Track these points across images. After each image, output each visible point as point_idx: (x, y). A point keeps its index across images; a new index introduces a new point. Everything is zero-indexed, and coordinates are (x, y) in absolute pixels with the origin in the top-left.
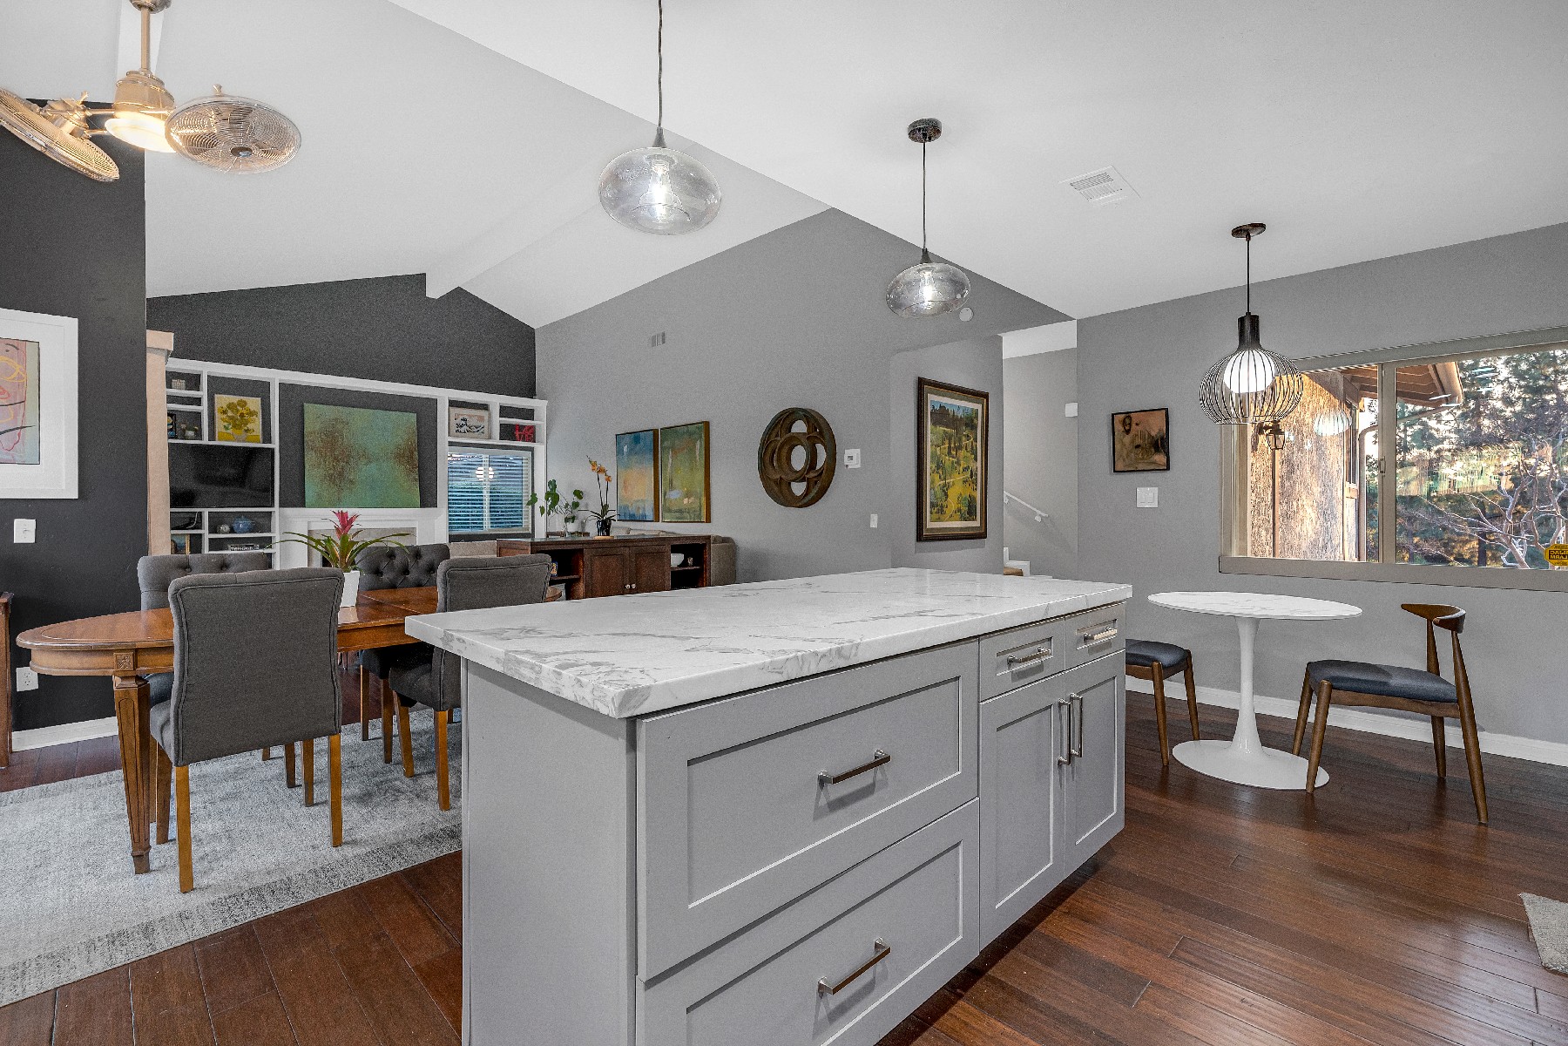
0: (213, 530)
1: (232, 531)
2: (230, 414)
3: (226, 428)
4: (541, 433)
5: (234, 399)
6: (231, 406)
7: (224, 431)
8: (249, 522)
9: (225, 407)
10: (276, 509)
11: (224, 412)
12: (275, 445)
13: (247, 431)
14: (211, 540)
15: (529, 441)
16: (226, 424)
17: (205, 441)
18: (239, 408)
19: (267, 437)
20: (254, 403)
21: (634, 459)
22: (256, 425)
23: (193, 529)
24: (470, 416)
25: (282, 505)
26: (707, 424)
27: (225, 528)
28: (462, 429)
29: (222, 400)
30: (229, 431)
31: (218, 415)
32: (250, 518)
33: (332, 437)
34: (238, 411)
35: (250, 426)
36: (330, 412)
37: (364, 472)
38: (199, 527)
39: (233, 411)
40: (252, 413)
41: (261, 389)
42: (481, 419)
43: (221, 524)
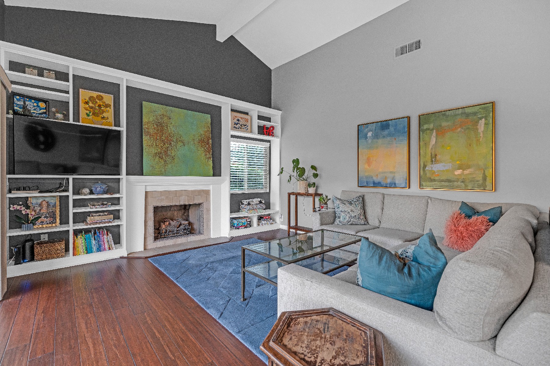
0: (76, 192)
1: (91, 193)
2: (91, 104)
3: (88, 115)
4: (278, 130)
5: (95, 94)
6: (91, 98)
7: (86, 116)
8: (104, 186)
9: (87, 99)
10: (123, 176)
11: (87, 103)
12: (123, 129)
13: (103, 118)
14: (74, 200)
15: (269, 135)
16: (88, 112)
17: (71, 121)
18: (97, 100)
19: (117, 124)
20: (109, 99)
21: (380, 141)
22: (110, 114)
23: (60, 192)
24: (242, 118)
25: (127, 174)
26: (493, 103)
27: (87, 190)
28: (237, 126)
29: (84, 94)
30: (89, 118)
31: (82, 105)
32: (105, 184)
33: (161, 126)
34: (96, 102)
35: (105, 115)
36: (159, 109)
37: (180, 151)
38: (66, 190)
39: (93, 103)
40: (107, 106)
41: (113, 89)
42: (247, 120)
43: (84, 187)
